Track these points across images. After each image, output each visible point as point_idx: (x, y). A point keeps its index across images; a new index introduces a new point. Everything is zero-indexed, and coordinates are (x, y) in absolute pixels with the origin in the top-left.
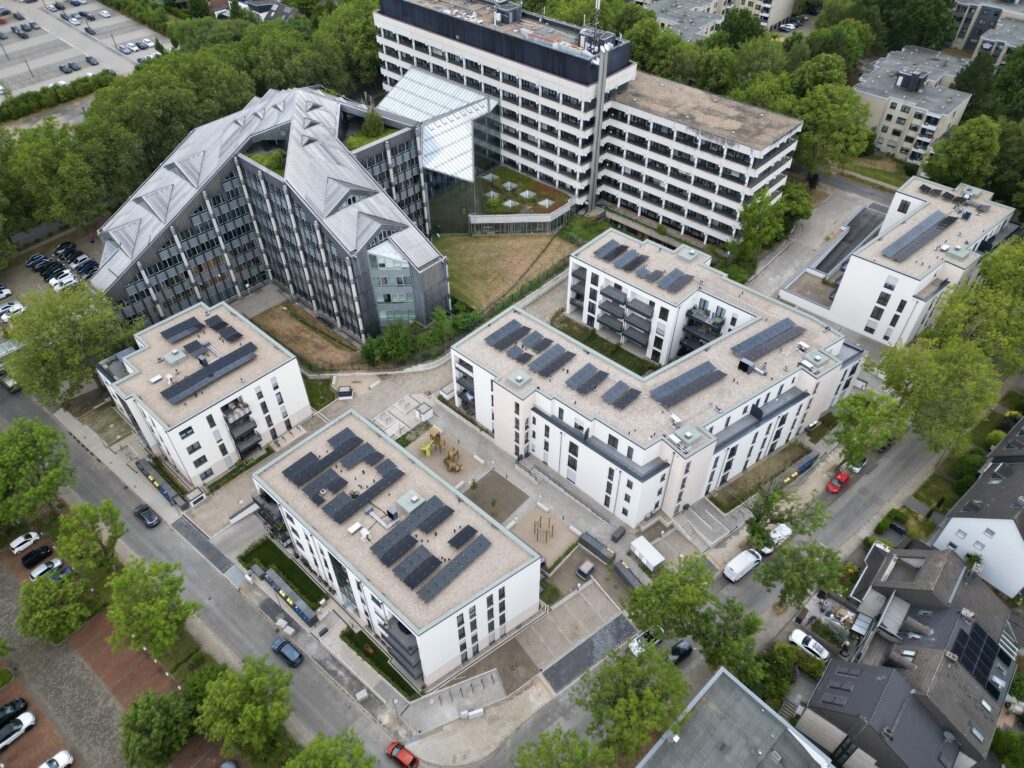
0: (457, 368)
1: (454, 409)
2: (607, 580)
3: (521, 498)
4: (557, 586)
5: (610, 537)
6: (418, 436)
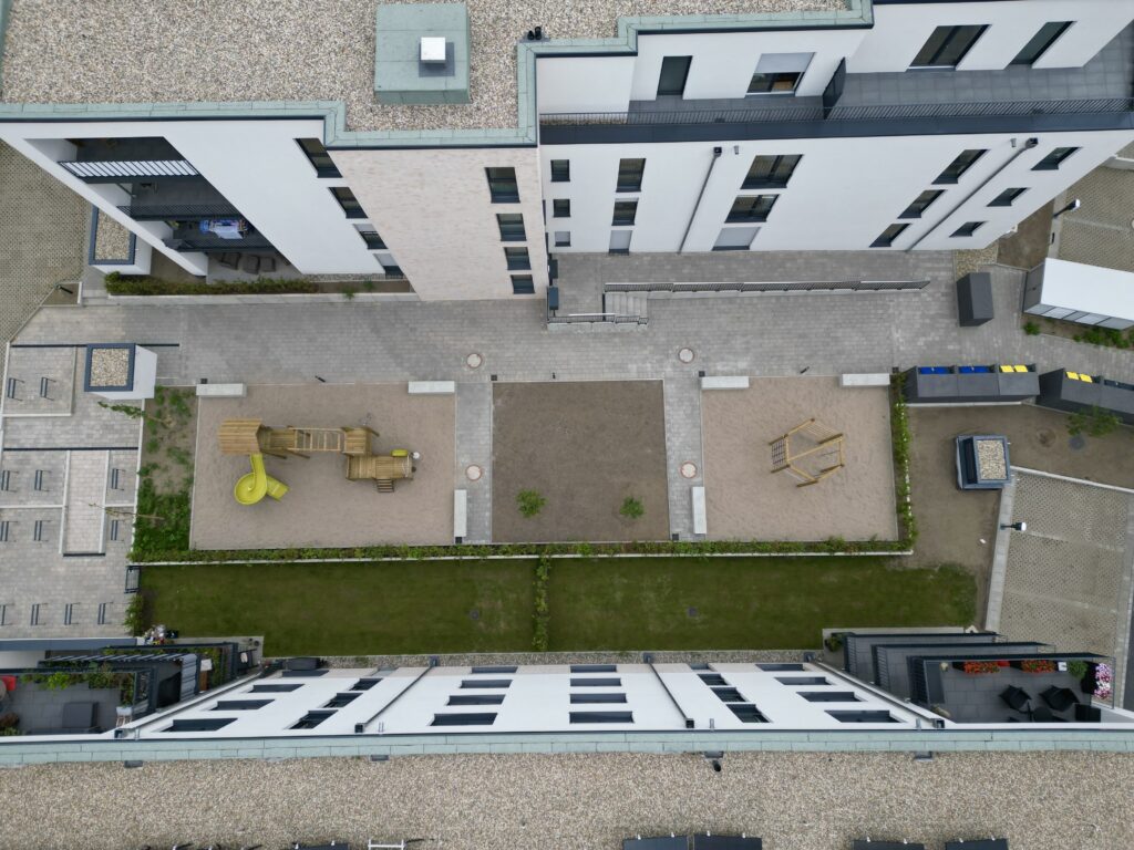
0: (89, 180)
1: (199, 287)
2: (1044, 441)
3: (645, 401)
4: (946, 559)
5: (949, 322)
6: (184, 458)
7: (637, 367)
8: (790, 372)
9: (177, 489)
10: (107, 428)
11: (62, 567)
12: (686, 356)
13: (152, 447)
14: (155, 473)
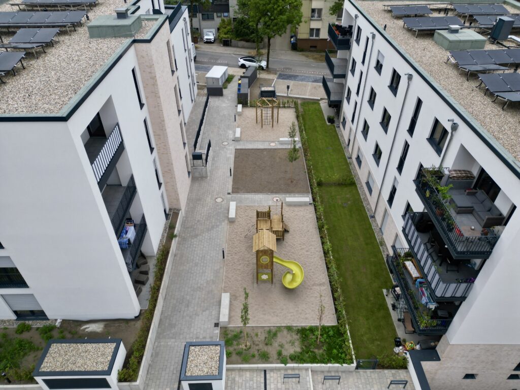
6: (272, 334)
7: (228, 155)
8: (235, 123)
9: (296, 337)
12: (225, 143)
13: (265, 358)
14: (285, 353)
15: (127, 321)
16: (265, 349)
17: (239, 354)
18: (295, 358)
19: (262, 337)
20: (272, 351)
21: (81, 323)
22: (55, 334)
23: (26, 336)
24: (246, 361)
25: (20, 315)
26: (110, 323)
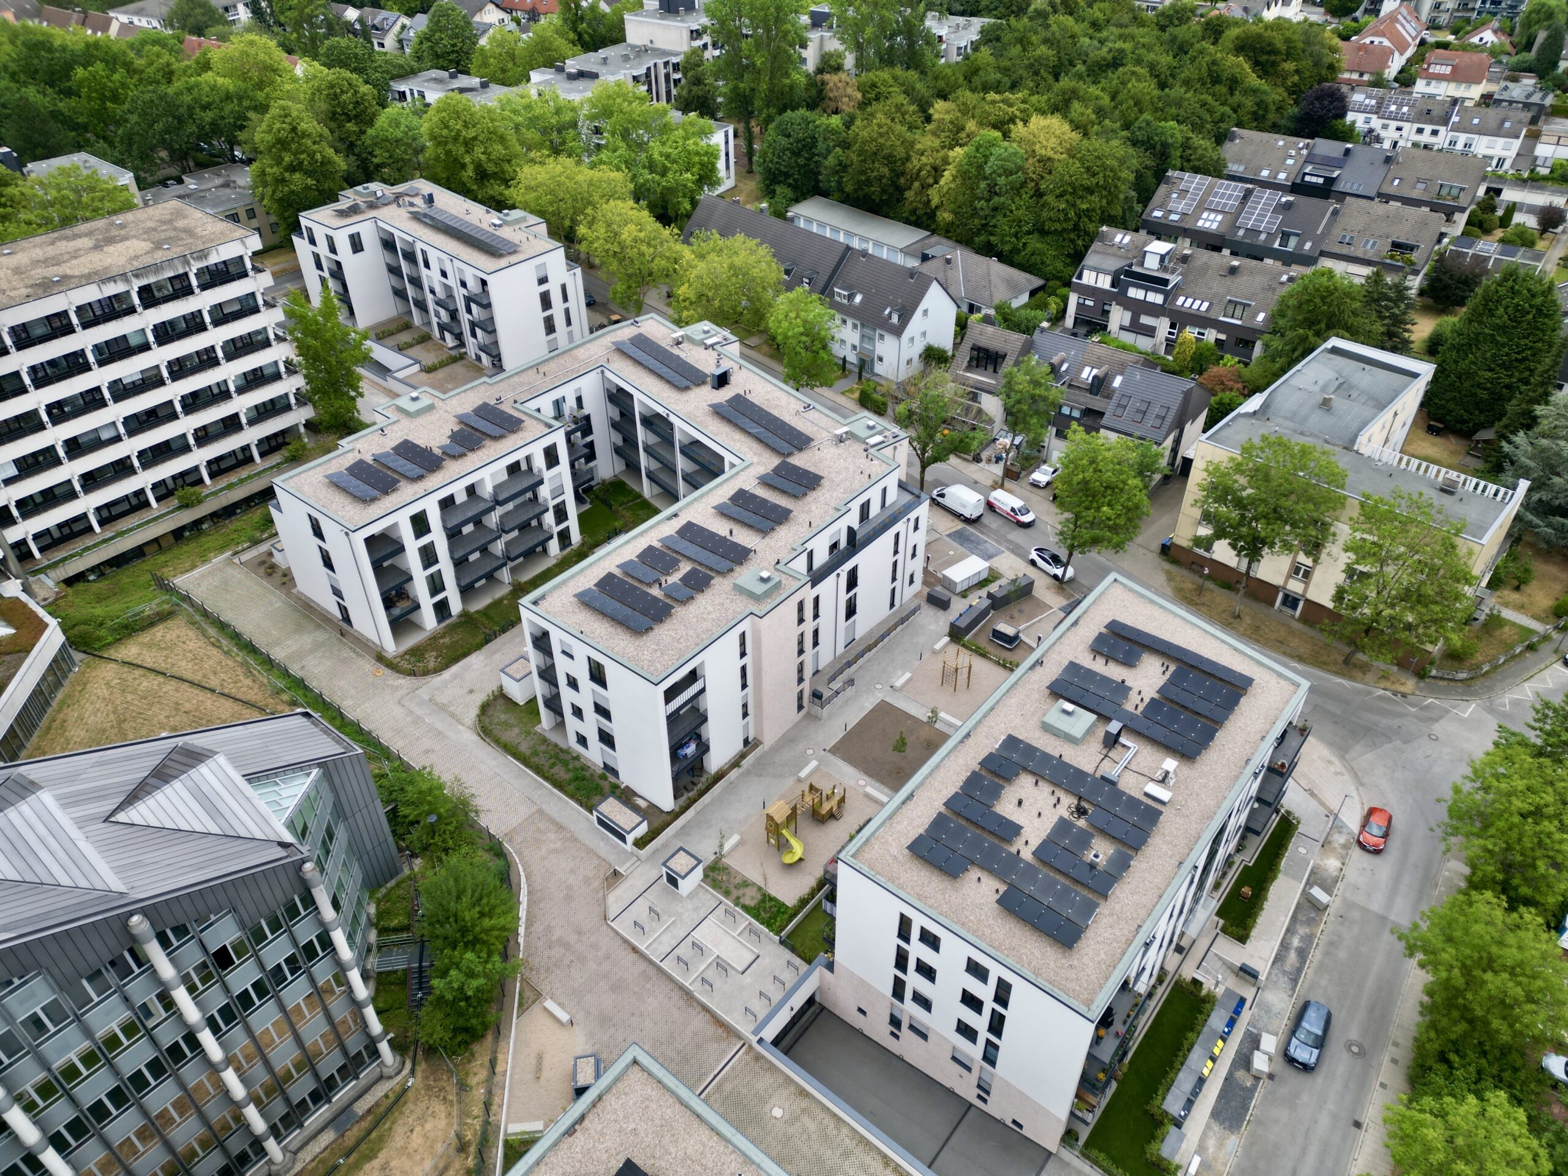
3: (886, 709)
5: (941, 613)
6: (746, 884)
7: (868, 703)
8: (917, 663)
9: (759, 897)
10: (696, 909)
11: (747, 978)
12: (879, 686)
13: (727, 894)
14: (742, 900)
15: (662, 811)
16: (732, 889)
17: (714, 880)
18: (746, 908)
19: (737, 881)
20: (735, 893)
21: (635, 794)
22: (618, 792)
23: (602, 783)
24: (714, 887)
25: (606, 767)
26: (652, 806)
